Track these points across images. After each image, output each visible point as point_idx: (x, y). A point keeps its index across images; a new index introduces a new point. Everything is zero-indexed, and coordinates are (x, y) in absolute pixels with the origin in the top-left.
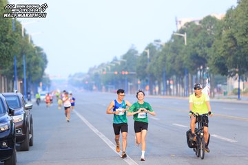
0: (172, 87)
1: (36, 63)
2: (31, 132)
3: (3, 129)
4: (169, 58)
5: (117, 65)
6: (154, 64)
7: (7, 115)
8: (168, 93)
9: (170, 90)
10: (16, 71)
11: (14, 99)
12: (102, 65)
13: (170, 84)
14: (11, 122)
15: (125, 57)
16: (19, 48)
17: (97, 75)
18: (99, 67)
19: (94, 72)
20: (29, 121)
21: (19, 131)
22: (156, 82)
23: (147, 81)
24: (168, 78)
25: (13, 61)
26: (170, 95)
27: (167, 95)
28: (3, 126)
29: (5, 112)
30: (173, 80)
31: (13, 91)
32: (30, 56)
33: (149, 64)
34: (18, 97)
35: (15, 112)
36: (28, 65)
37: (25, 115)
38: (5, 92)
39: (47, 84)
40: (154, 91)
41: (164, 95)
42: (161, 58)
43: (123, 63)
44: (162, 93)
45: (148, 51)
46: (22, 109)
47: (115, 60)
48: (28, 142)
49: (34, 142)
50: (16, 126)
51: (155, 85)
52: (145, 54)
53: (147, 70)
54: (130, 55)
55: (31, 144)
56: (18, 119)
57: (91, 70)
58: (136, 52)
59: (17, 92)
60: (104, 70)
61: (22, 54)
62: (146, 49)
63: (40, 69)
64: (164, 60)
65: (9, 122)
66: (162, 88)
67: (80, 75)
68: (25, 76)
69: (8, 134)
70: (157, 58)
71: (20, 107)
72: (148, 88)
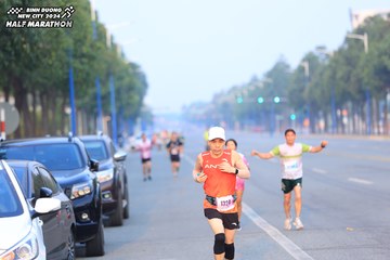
0: (345, 120)
1: (131, 88)
2: (125, 197)
3: (81, 193)
4: (340, 74)
5: (257, 88)
6: (317, 85)
7: (87, 171)
8: (340, 129)
9: (343, 125)
10: (99, 102)
11: (98, 145)
12: (234, 89)
13: (342, 116)
14: (95, 181)
15: (269, 75)
16: (104, 66)
17: (226, 105)
18: (229, 92)
19: (221, 101)
20: (121, 179)
21: (107, 196)
22: (321, 113)
23: (305, 112)
24: (339, 106)
25: (94, 85)
26: (343, 132)
27: (337, 132)
28: (82, 189)
29: (84, 167)
30: (347, 109)
31: (95, 134)
32: (121, 78)
33: (308, 86)
34: (103, 142)
35: (100, 166)
36: (118, 91)
37: (115, 170)
38: (83, 134)
39: (149, 121)
40: (317, 128)
41: (333, 133)
42: (328, 73)
43: (267, 85)
44: (330, 130)
45: (306, 65)
46: (111, 160)
47: (255, 79)
48: (121, 212)
49: (131, 212)
50: (102, 188)
51: (319, 118)
52: (301, 69)
53: (305, 95)
54: (278, 72)
55: (126, 216)
56: (105, 176)
57: (217, 96)
58: (288, 66)
59: (102, 135)
60: (236, 97)
61: (109, 74)
62: (304, 60)
63: (137, 98)
64: (333, 77)
65: (91, 182)
66: (330, 122)
67: (200, 105)
68: (113, 109)
69: (89, 201)
70: (321, 74)
71: (108, 158)
72: (307, 122)
